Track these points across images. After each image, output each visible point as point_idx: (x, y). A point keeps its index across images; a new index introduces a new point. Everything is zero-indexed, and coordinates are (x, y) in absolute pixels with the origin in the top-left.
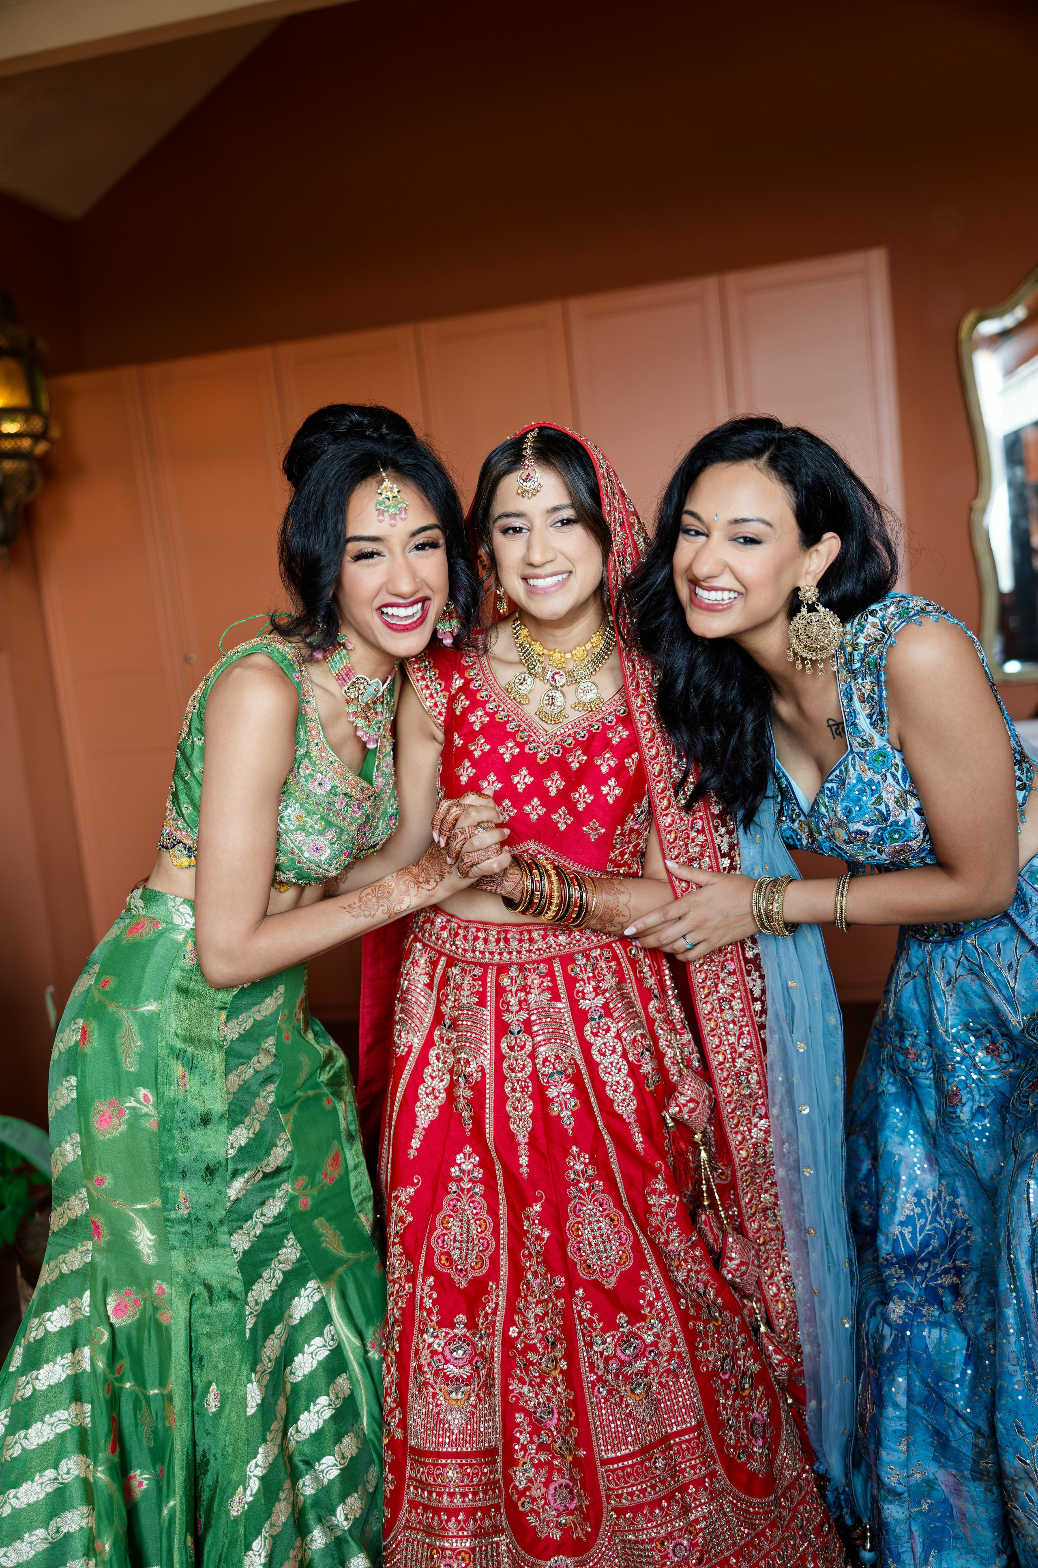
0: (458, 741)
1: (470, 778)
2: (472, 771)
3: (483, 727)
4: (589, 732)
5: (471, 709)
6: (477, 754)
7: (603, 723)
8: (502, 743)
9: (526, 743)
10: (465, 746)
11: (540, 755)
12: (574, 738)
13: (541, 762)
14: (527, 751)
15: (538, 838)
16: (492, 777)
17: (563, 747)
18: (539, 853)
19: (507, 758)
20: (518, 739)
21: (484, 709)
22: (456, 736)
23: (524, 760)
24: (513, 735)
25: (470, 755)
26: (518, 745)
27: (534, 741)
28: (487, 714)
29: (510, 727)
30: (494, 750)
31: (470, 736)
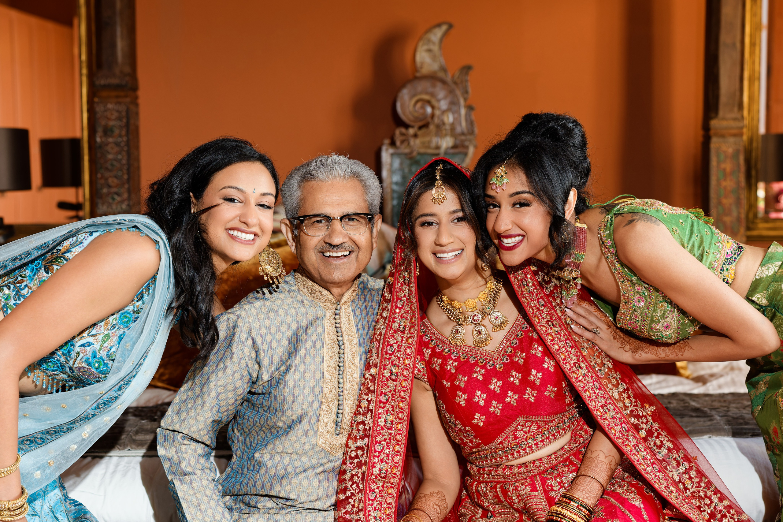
0: (447, 384)
1: (466, 401)
2: (465, 396)
3: (457, 368)
4: (517, 339)
5: (445, 362)
6: (462, 385)
7: (523, 331)
8: (473, 371)
9: (486, 364)
10: (452, 384)
11: (498, 366)
12: (512, 347)
13: (501, 370)
14: (489, 368)
15: (522, 413)
16: (478, 393)
17: (508, 355)
18: (527, 422)
19: (480, 378)
20: (480, 364)
21: (452, 359)
22: (445, 382)
23: (490, 374)
24: (476, 364)
25: (458, 388)
26: (482, 367)
27: (490, 361)
28: (455, 360)
29: (472, 361)
30: (470, 378)
31: (452, 378)
